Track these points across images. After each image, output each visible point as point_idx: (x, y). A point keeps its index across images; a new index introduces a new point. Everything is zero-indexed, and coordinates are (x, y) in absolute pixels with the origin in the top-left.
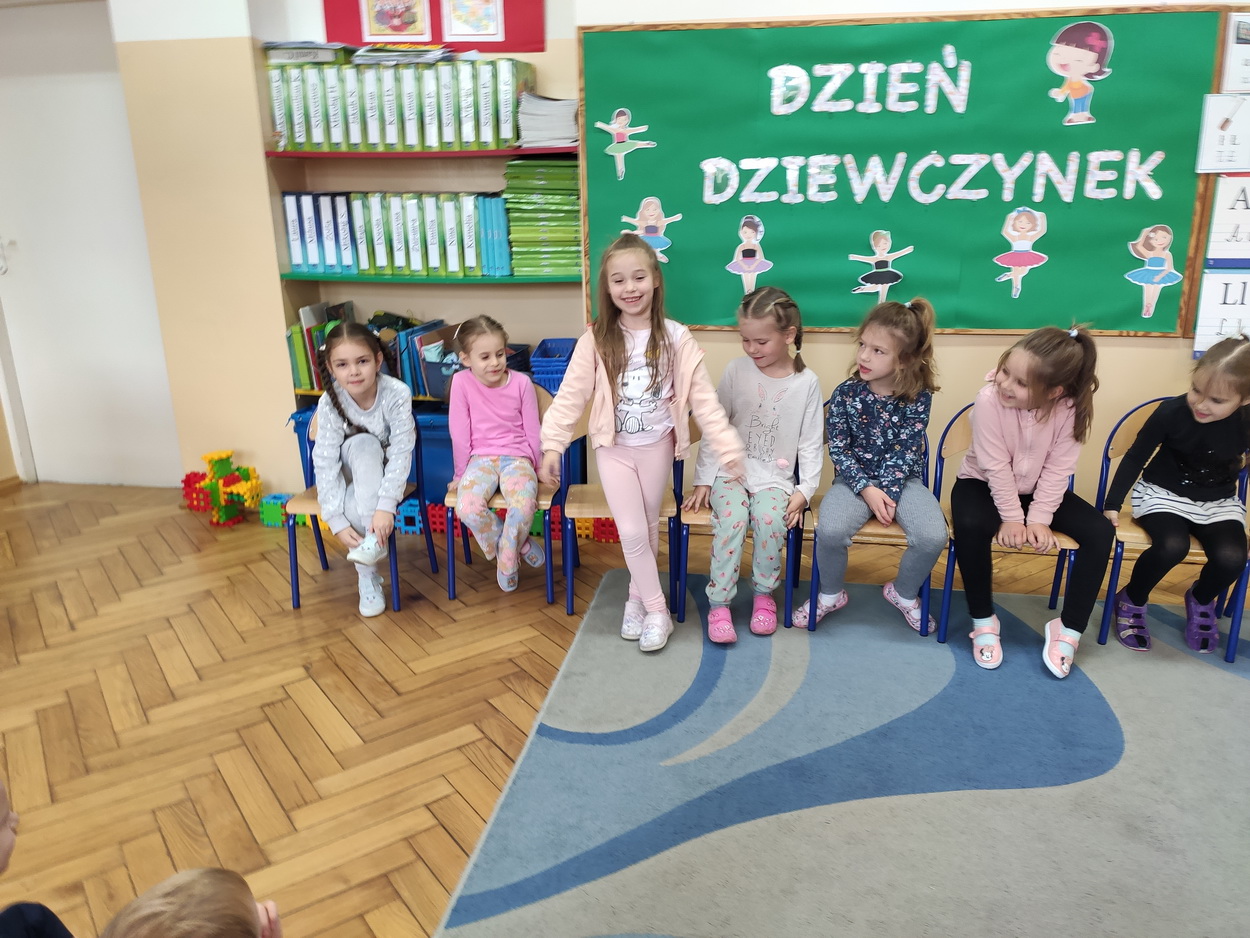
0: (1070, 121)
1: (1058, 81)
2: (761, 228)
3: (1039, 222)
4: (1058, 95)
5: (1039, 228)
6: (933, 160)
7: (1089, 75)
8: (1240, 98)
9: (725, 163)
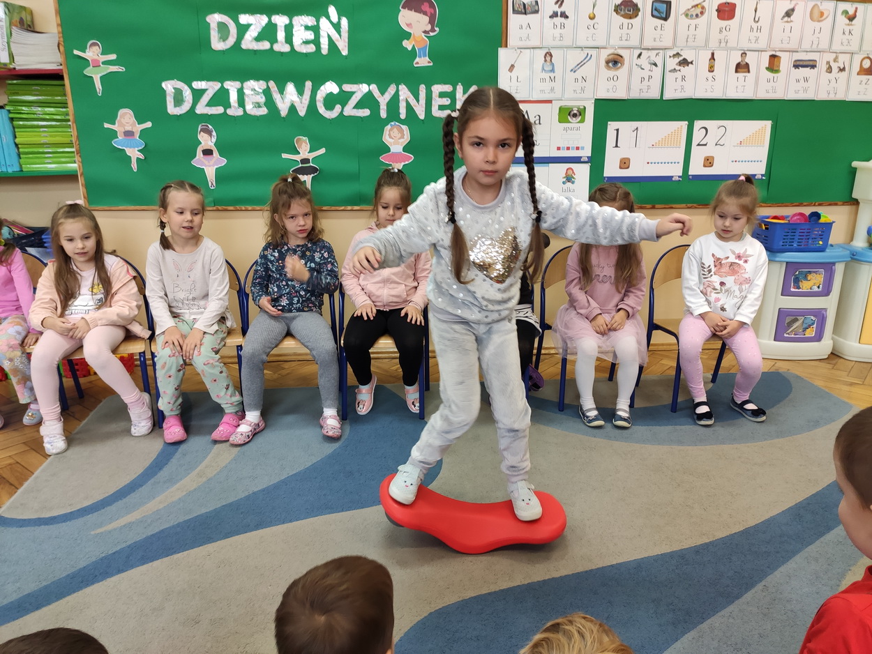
0: (417, 63)
1: (408, 36)
2: (214, 133)
3: (405, 133)
4: (407, 44)
5: (405, 137)
6: (331, 87)
7: (425, 32)
8: (519, 51)
9: (180, 85)
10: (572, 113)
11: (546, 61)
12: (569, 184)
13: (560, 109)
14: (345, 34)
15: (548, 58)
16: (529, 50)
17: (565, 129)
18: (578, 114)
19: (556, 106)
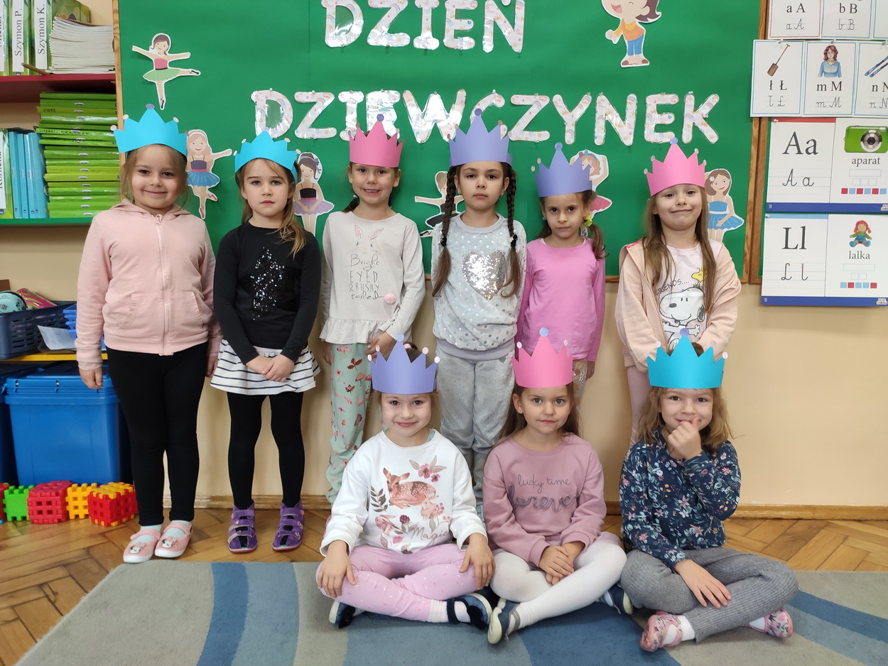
0: (626, 63)
2: (320, 166)
3: (601, 165)
4: (613, 36)
5: (601, 172)
6: (494, 100)
7: (640, 17)
8: (784, 44)
9: (276, 96)
10: (868, 137)
11: (826, 59)
12: (860, 247)
13: (848, 130)
14: (520, 23)
15: (831, 55)
16: (800, 44)
17: (856, 162)
18: (876, 139)
19: (841, 126)
